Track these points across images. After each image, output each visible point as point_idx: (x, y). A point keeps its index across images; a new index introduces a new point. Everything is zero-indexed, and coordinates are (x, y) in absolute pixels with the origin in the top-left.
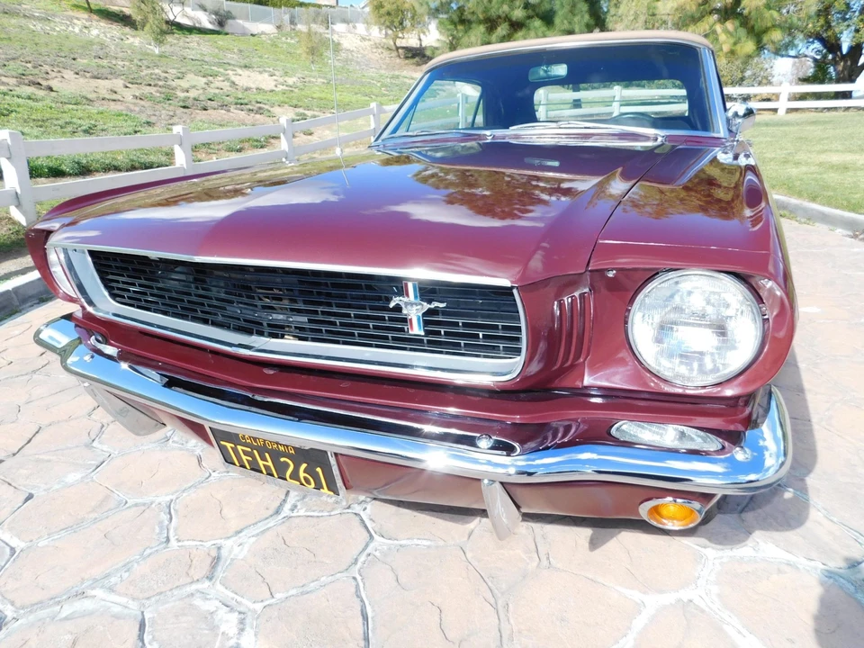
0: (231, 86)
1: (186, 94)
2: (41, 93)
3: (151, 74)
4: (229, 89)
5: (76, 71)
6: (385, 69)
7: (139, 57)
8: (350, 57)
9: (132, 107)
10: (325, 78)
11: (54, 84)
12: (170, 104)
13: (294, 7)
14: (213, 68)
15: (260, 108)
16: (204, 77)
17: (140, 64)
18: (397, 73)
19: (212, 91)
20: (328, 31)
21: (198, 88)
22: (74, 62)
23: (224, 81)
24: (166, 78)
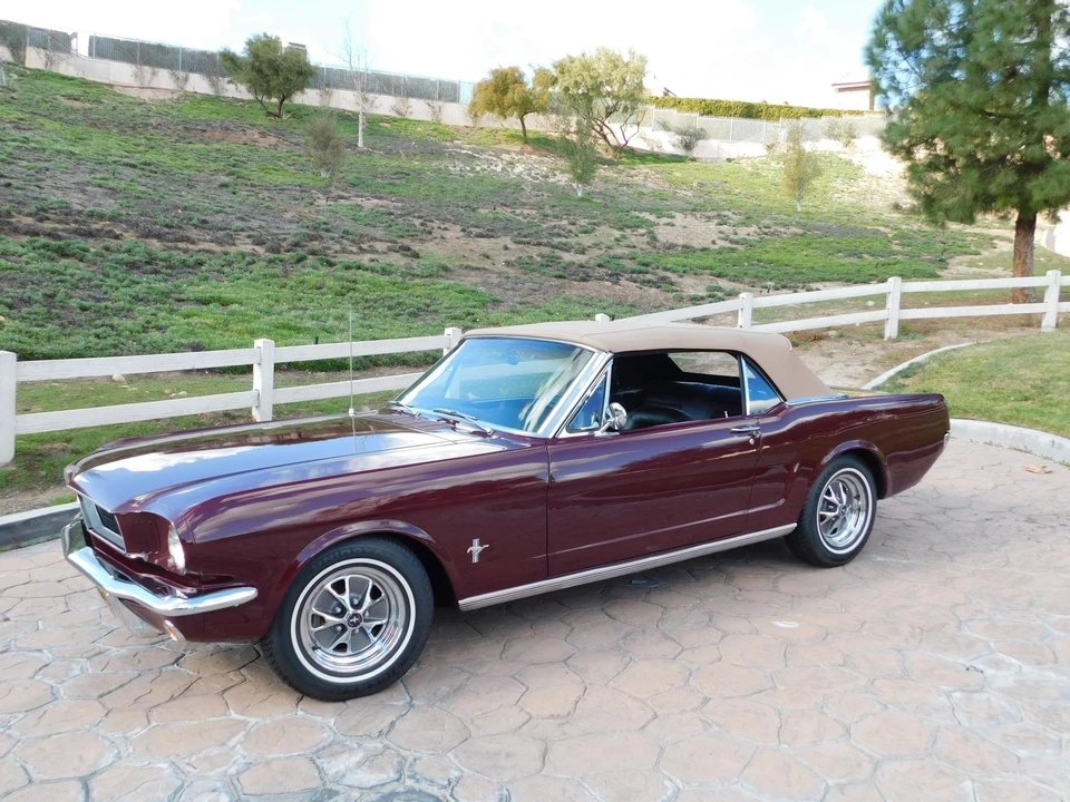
0: (648, 243)
1: (577, 257)
2: (401, 262)
3: (555, 227)
4: (644, 247)
5: (465, 227)
7: (553, 203)
8: (874, 187)
9: (493, 278)
11: (427, 247)
12: (543, 273)
13: (798, 118)
14: (643, 215)
15: (664, 279)
16: (621, 229)
17: (549, 212)
19: (619, 251)
20: (847, 149)
21: (602, 246)
22: (472, 214)
23: (643, 235)
24: (571, 232)
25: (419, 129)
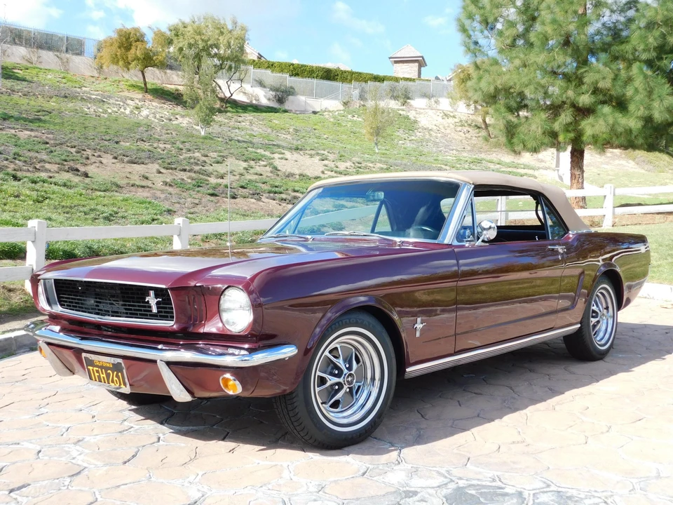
0: (271, 172)
1: (220, 181)
2: (76, 179)
3: (190, 158)
4: (270, 174)
5: (115, 155)
6: (470, 151)
7: (182, 140)
8: (427, 137)
9: (158, 194)
10: (386, 163)
11: (91, 170)
12: (198, 192)
13: (366, 82)
14: (259, 151)
15: (295, 198)
16: (245, 161)
17: (181, 146)
18: (483, 156)
19: (248, 177)
20: (404, 107)
21: (235, 173)
22: (116, 146)
23: (266, 166)
24: (205, 162)
25: (49, 77)
